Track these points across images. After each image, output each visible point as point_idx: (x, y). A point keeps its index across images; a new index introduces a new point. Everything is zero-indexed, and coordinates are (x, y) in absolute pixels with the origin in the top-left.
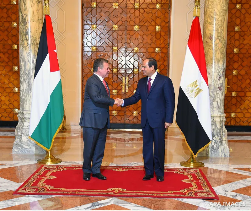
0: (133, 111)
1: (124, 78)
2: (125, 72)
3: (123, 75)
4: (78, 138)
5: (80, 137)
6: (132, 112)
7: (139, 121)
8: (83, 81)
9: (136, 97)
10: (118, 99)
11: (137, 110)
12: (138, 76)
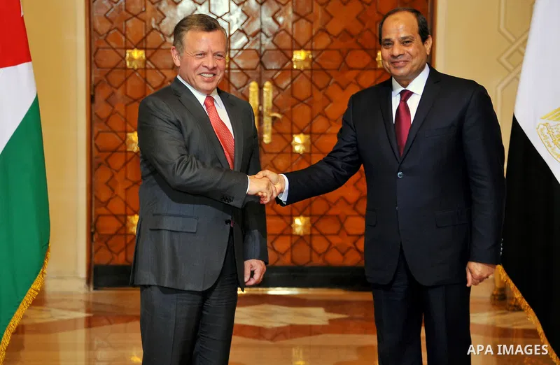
0: (292, 217)
1: (253, 86)
2: (261, 63)
3: (250, 75)
4: (75, 328)
5: (82, 323)
6: (288, 220)
7: (314, 255)
8: (92, 99)
9: (339, 163)
10: (267, 172)
11: (307, 211)
12: (311, 80)
